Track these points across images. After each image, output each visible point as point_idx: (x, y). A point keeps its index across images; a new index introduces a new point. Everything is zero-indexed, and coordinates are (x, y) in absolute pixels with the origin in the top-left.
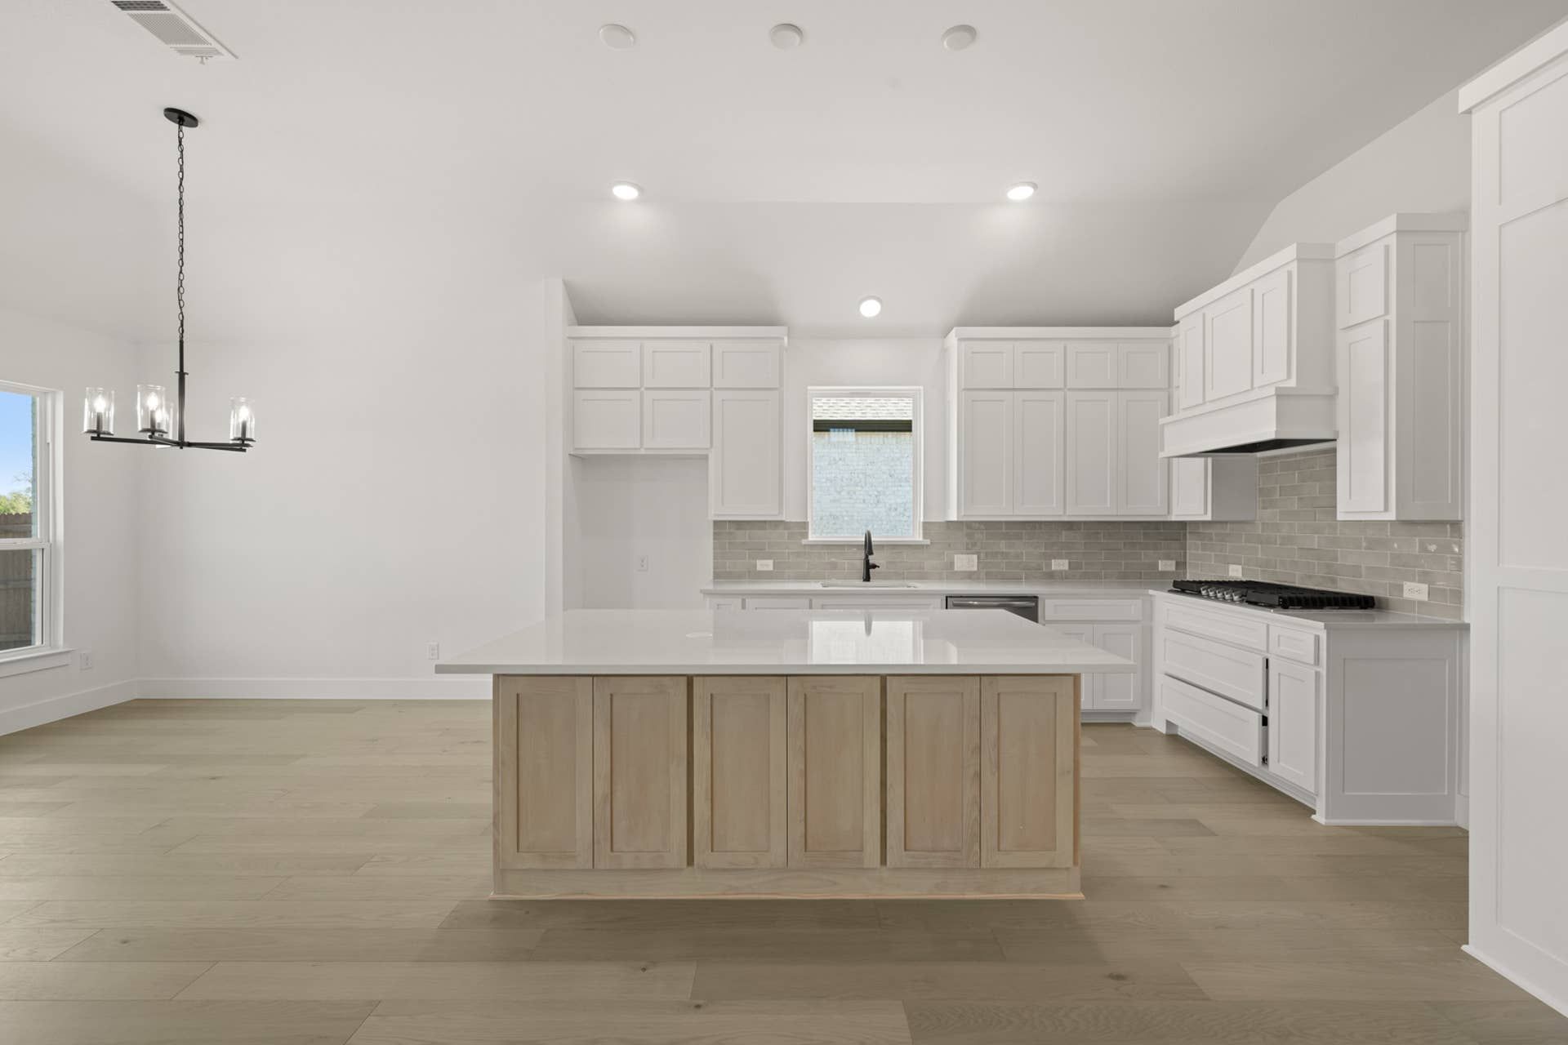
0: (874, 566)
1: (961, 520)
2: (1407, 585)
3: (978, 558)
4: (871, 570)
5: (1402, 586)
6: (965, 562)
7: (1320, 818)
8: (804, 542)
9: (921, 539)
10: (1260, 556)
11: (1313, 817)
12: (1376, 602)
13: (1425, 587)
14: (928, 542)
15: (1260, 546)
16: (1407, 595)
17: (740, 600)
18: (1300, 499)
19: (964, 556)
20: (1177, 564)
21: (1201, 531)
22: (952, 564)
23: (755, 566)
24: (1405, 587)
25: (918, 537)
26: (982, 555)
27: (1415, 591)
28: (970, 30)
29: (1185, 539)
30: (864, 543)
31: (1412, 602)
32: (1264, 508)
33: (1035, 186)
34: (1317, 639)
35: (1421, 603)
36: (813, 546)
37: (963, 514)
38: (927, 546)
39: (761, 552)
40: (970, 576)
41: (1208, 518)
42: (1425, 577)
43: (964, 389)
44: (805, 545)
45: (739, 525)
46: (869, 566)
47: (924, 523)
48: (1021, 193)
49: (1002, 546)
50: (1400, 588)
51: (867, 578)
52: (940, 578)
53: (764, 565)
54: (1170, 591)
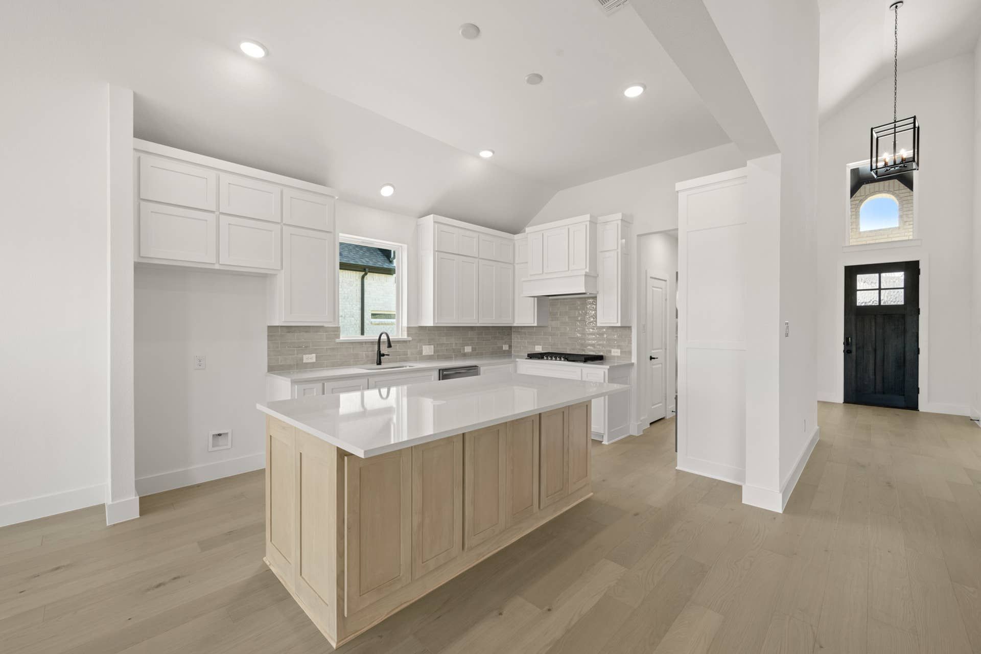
0: (383, 355)
1: (435, 325)
2: (613, 350)
3: (434, 347)
4: (382, 357)
5: (611, 351)
6: (428, 350)
7: (605, 442)
8: (337, 340)
9: (406, 337)
10: (550, 341)
11: (603, 443)
12: (604, 357)
13: (619, 351)
14: (410, 339)
15: (550, 337)
16: (613, 354)
17: (321, 384)
18: (569, 317)
19: (427, 346)
20: (509, 346)
21: (520, 331)
22: (421, 352)
23: (302, 359)
24: (612, 351)
25: (405, 336)
26: (436, 345)
27: (616, 352)
28: (541, 77)
29: (511, 334)
30: (377, 341)
31: (614, 357)
32: (552, 320)
33: (493, 152)
34: (604, 372)
35: (618, 357)
36: (342, 343)
37: (436, 322)
38: (409, 341)
39: (306, 349)
40: (430, 358)
41: (536, 325)
42: (619, 347)
43: (438, 251)
44: (338, 343)
45: (290, 329)
46: (380, 355)
47: (408, 328)
48: (486, 154)
49: (444, 340)
50: (610, 352)
51: (379, 363)
52: (416, 360)
53: (310, 358)
54: (526, 359)
